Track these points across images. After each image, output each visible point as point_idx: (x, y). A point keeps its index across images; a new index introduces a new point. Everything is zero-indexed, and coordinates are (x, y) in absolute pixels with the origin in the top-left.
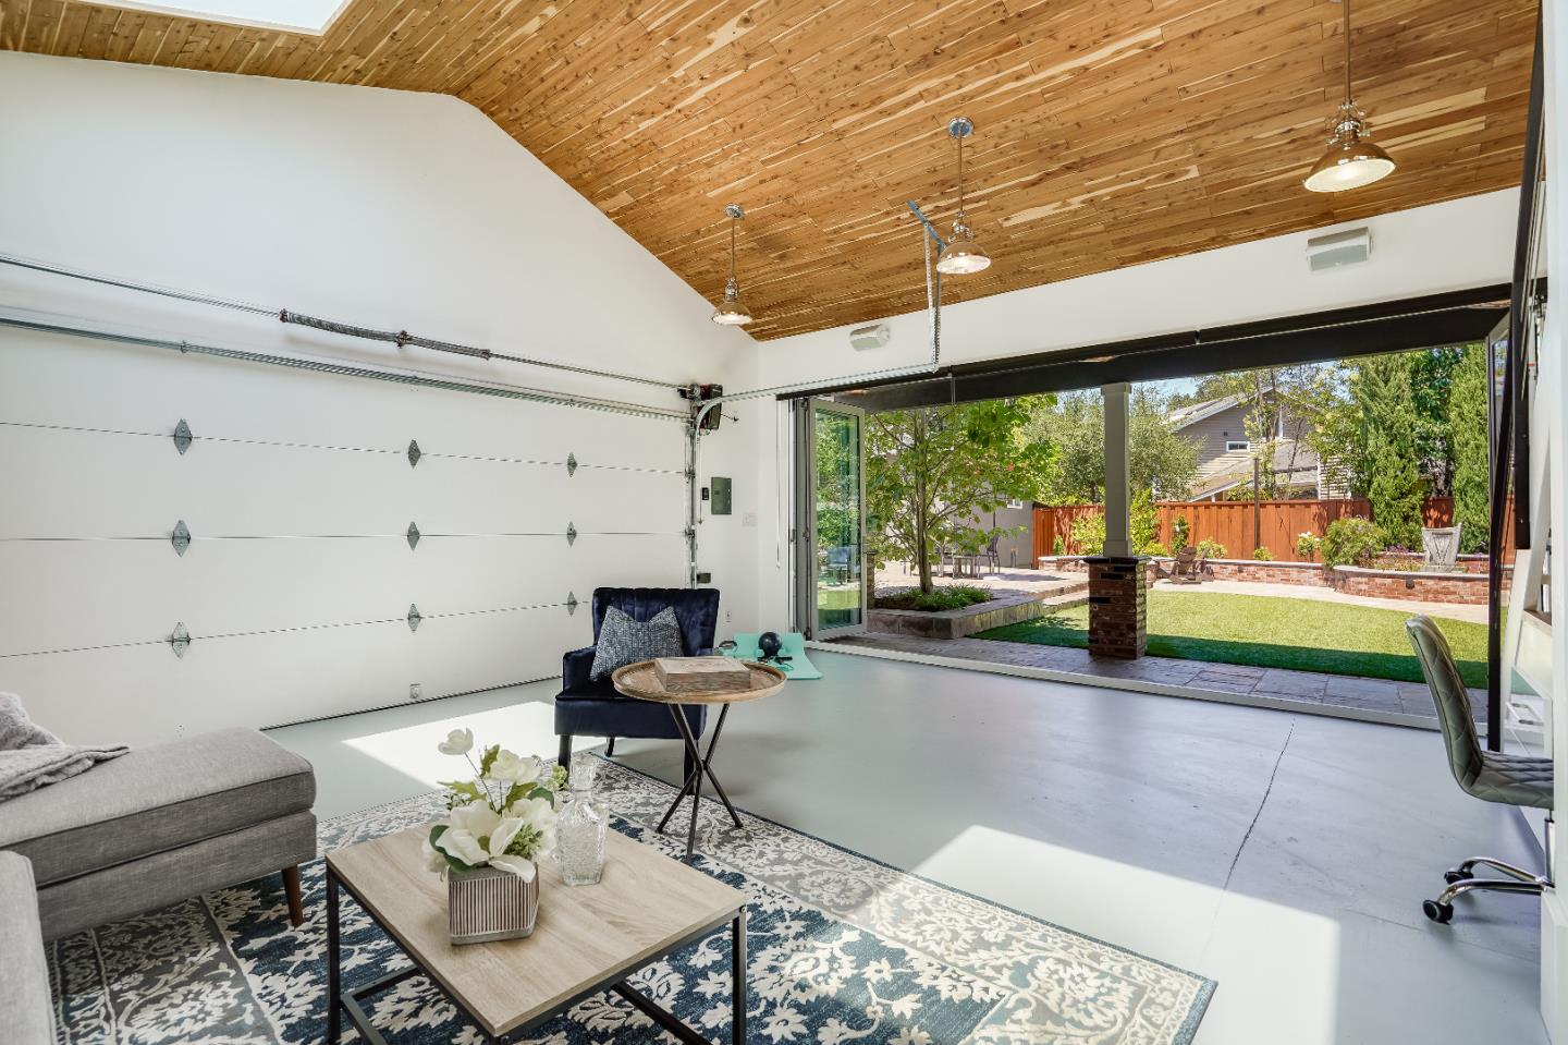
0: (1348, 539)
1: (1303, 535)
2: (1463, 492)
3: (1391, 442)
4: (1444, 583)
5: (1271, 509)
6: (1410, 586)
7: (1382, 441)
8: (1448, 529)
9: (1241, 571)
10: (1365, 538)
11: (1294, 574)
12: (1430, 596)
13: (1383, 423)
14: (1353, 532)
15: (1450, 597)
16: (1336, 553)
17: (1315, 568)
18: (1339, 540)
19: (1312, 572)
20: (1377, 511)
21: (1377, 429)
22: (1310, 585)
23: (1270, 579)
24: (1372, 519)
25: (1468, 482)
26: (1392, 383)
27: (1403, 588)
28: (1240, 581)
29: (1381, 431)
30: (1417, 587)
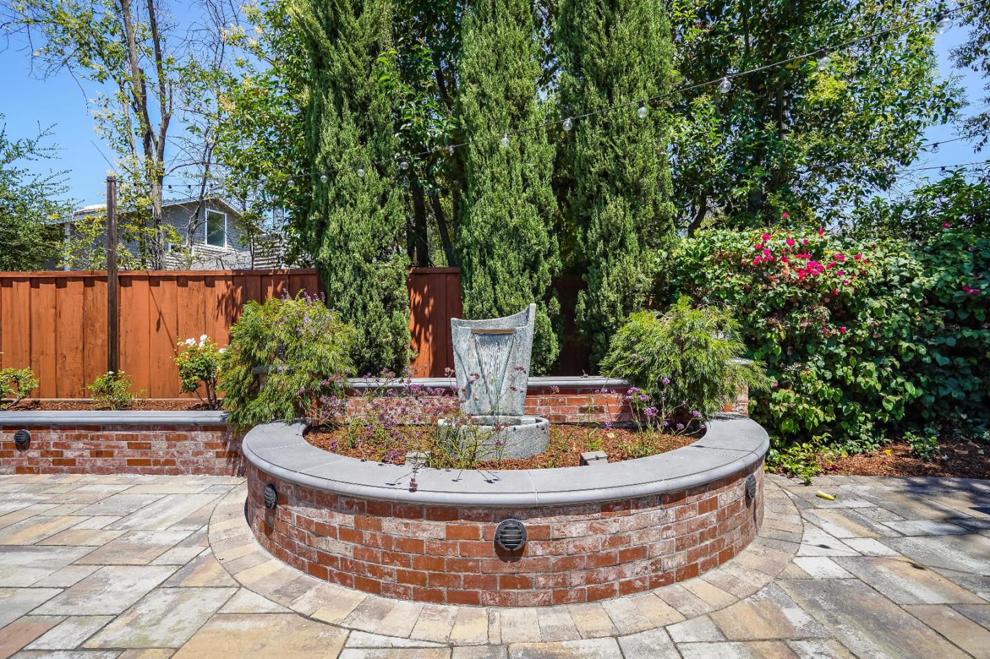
0: (281, 352)
1: (191, 342)
2: (487, 249)
3: (363, 139)
4: (616, 524)
5: (141, 287)
6: (510, 550)
7: (350, 132)
8: (504, 323)
9: (22, 444)
10: (319, 349)
11: (160, 446)
12: (576, 578)
13: (351, 93)
14: (295, 333)
15: (631, 571)
16: (253, 392)
17: (207, 427)
18: (261, 355)
19: (202, 437)
20: (336, 285)
21: (339, 103)
22: (197, 471)
23: (99, 462)
24: (329, 304)
25: (495, 228)
26: (366, 15)
27: (487, 561)
28: (20, 470)
29: (347, 112)
30: (536, 549)
